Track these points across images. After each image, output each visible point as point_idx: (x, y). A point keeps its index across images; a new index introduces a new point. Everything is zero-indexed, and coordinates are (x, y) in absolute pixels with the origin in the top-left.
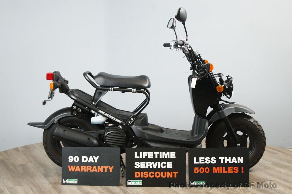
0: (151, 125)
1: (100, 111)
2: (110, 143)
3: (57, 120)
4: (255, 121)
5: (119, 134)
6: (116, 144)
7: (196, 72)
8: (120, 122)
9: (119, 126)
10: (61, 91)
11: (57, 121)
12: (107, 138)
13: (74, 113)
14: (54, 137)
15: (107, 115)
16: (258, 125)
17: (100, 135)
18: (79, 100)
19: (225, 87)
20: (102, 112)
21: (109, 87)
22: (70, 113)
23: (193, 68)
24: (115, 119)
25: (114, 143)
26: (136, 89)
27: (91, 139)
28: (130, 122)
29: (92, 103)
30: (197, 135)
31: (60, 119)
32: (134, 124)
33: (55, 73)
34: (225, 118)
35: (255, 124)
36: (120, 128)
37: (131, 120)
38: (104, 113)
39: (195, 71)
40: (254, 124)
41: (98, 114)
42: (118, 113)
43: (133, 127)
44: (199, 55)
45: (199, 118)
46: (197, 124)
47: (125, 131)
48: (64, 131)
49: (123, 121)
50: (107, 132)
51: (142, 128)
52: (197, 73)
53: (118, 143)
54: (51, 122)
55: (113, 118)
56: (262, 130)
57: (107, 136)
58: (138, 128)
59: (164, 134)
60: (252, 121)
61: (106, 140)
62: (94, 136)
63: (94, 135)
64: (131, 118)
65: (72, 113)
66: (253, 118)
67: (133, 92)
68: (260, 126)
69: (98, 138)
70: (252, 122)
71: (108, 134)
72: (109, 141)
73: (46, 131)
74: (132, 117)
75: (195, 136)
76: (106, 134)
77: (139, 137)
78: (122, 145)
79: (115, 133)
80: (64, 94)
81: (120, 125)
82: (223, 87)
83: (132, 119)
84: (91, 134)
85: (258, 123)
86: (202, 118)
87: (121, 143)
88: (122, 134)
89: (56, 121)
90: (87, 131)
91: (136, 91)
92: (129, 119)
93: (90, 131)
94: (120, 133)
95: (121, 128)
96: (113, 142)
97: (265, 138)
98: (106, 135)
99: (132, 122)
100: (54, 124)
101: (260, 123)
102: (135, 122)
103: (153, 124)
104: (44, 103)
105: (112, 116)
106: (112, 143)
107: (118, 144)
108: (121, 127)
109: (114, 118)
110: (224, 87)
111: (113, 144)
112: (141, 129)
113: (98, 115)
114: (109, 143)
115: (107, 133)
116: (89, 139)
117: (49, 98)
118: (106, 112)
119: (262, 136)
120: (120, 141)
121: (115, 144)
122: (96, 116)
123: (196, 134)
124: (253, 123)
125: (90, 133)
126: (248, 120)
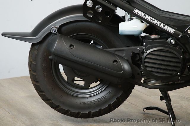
1: (136, 11)
2: (153, 70)
3: (56, 28)
6: (164, 72)
8: (172, 30)
11: (57, 30)
12: (147, 60)
14: (50, 57)
15: (148, 17)
17: (134, 55)
20: (140, 13)
22: (82, 15)
24: (164, 26)
25: (161, 69)
27: (119, 61)
31: (61, 26)
36: (171, 43)
38: (142, 14)
41: (131, 17)
42: (168, 16)
47: (180, 48)
48: (71, 46)
49: (177, 30)
50: (147, 50)
54: (47, 31)
55: (160, 24)
57: (149, 56)
61: (146, 64)
62: (125, 56)
63: (124, 55)
65: (85, 15)
69: (130, 60)
71: (149, 54)
72: (152, 65)
73: (36, 47)
76: (146, 53)
78: (174, 73)
79: (163, 52)
81: (171, 38)
84: (116, 53)
87: (173, 70)
88: (175, 52)
89: (55, 28)
90: (110, 48)
92: (188, 26)
93: (115, 47)
94: (172, 51)
95: (173, 43)
96: (158, 68)
98: (145, 54)
100: (50, 33)
105: (159, 20)
106: (156, 70)
107: (167, 72)
108: (172, 41)
109: (162, 25)
111: (159, 71)
113: (132, 19)
114: (150, 69)
115: (148, 52)
116: (115, 61)
118: (146, 13)
121: (162, 71)
122: (128, 21)
125: (116, 51)
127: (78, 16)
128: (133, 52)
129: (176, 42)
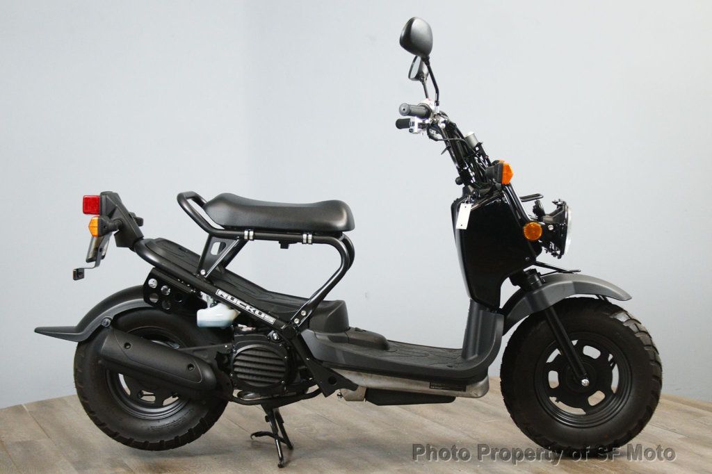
0: (357, 330)
1: (220, 293)
2: (247, 377)
3: (110, 319)
4: (631, 319)
5: (269, 351)
6: (263, 380)
7: (471, 189)
8: (271, 320)
9: (271, 333)
10: (121, 242)
11: (110, 321)
12: (237, 363)
13: (151, 299)
14: (100, 362)
15: (237, 302)
16: (640, 331)
17: (220, 357)
18: (165, 264)
19: (548, 228)
20: (225, 295)
21: (243, 229)
22: (142, 299)
23: (463, 178)
24: (260, 314)
25: (257, 376)
26: (313, 235)
27: (197, 365)
28: (297, 322)
29: (199, 273)
30: (476, 355)
31: (117, 317)
32: (308, 328)
33: (104, 197)
34: (548, 309)
35: (631, 327)
36: (273, 338)
37: (299, 316)
38: (229, 298)
39: (469, 186)
40: (628, 327)
41: (214, 301)
42: (270, 299)
43: (307, 334)
44: (479, 145)
45: (481, 312)
46: (477, 325)
47: (285, 346)
48: (126, 344)
49: (280, 319)
50: (236, 349)
51: (329, 337)
52: (473, 192)
53: (265, 377)
54: (96, 323)
55: (254, 311)
56: (649, 343)
57: (239, 358)
58: (317, 336)
59: (389, 354)
60: (622, 318)
61: (236, 370)
62: (207, 359)
63: (206, 357)
64: (300, 311)
65: (147, 300)
66: (626, 312)
67: (305, 241)
68: (646, 333)
69: (215, 363)
70: (622, 323)
71: (239, 354)
72: (244, 371)
73: (83, 348)
74: (303, 309)
75: (471, 358)
76: (236, 352)
77: (321, 361)
78: (277, 381)
79: (262, 351)
80: (127, 249)
81: (273, 331)
82: (542, 226)
83: (304, 313)
84: (196, 354)
85: (638, 325)
86: (488, 309)
87: (274, 378)
88: (276, 351)
89: (107, 320)
90: (189, 347)
91: (313, 238)
92: (295, 313)
93: (195, 346)
94: (272, 349)
95: (276, 338)
96: (253, 375)
97: (659, 364)
98: (235, 355)
99: (302, 321)
100: (101, 328)
101: (646, 325)
102: (312, 320)
103: (362, 328)
104: (78, 274)
105: (252, 305)
106: (250, 378)
107: (267, 380)
108: (274, 334)
109: (257, 312)
110: (545, 228)
111: (255, 378)
112: (327, 338)
113: (216, 305)
114: (242, 377)
115: (239, 351)
116: (190, 366)
117: (89, 261)
118: (234, 296)
119: (652, 361)
120: (271, 371)
121: (259, 379)
122: (211, 306)
123: (474, 354)
124: (625, 325)
125: (194, 351)
126: (612, 317)
127: (139, 302)
128: (218, 353)
129: (279, 336)
